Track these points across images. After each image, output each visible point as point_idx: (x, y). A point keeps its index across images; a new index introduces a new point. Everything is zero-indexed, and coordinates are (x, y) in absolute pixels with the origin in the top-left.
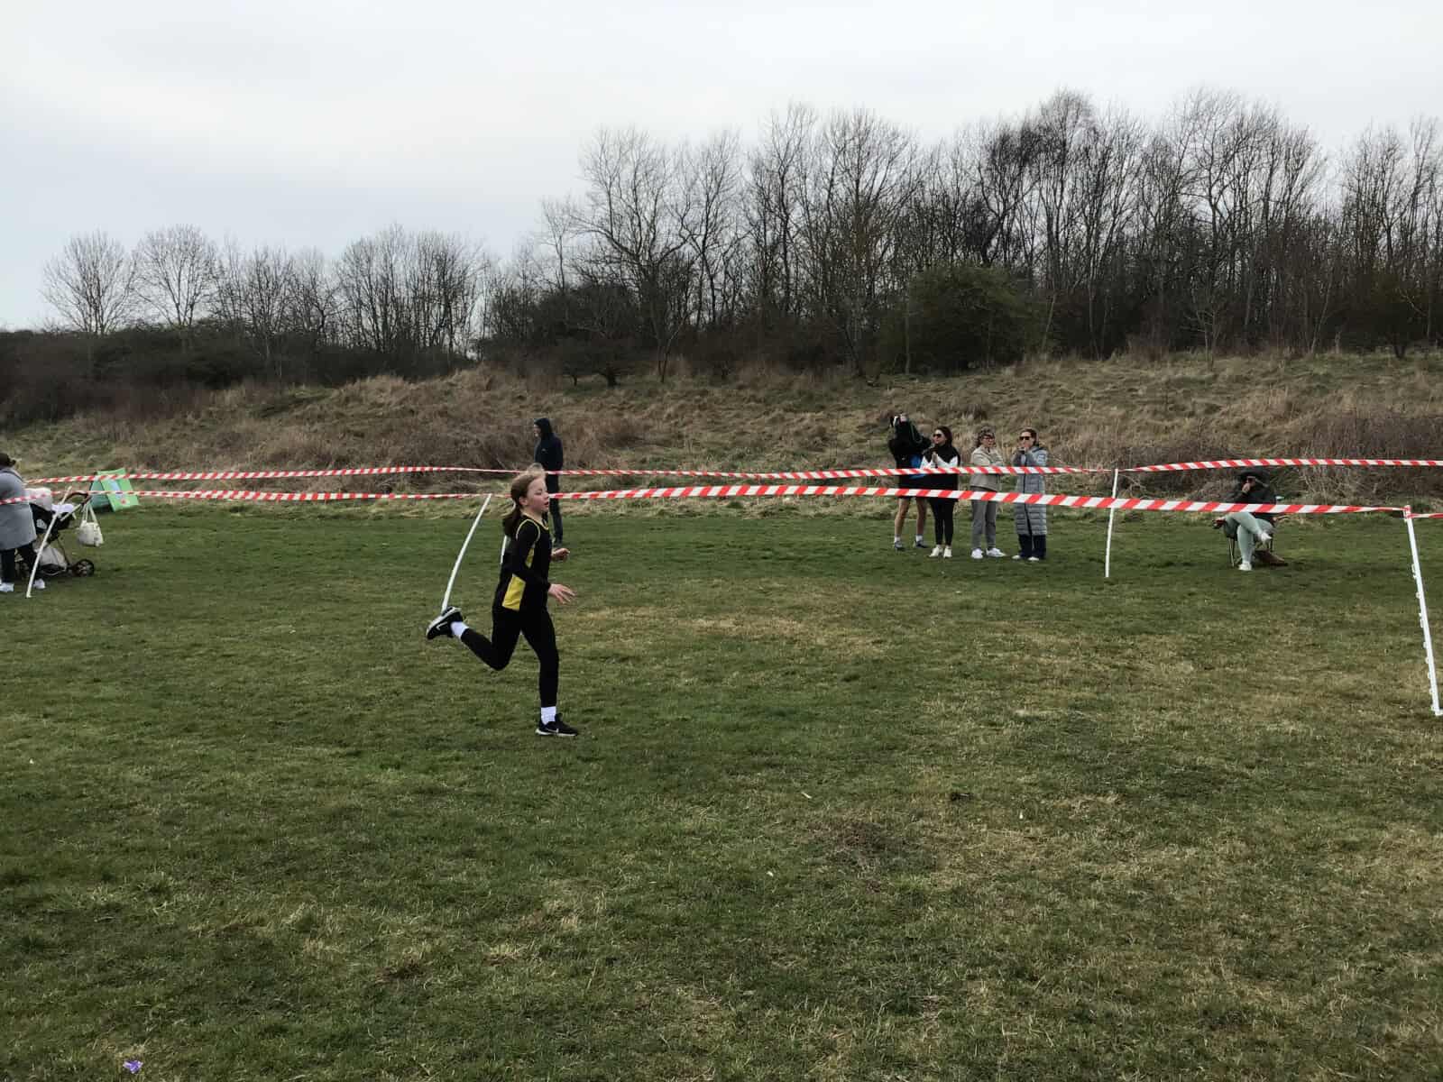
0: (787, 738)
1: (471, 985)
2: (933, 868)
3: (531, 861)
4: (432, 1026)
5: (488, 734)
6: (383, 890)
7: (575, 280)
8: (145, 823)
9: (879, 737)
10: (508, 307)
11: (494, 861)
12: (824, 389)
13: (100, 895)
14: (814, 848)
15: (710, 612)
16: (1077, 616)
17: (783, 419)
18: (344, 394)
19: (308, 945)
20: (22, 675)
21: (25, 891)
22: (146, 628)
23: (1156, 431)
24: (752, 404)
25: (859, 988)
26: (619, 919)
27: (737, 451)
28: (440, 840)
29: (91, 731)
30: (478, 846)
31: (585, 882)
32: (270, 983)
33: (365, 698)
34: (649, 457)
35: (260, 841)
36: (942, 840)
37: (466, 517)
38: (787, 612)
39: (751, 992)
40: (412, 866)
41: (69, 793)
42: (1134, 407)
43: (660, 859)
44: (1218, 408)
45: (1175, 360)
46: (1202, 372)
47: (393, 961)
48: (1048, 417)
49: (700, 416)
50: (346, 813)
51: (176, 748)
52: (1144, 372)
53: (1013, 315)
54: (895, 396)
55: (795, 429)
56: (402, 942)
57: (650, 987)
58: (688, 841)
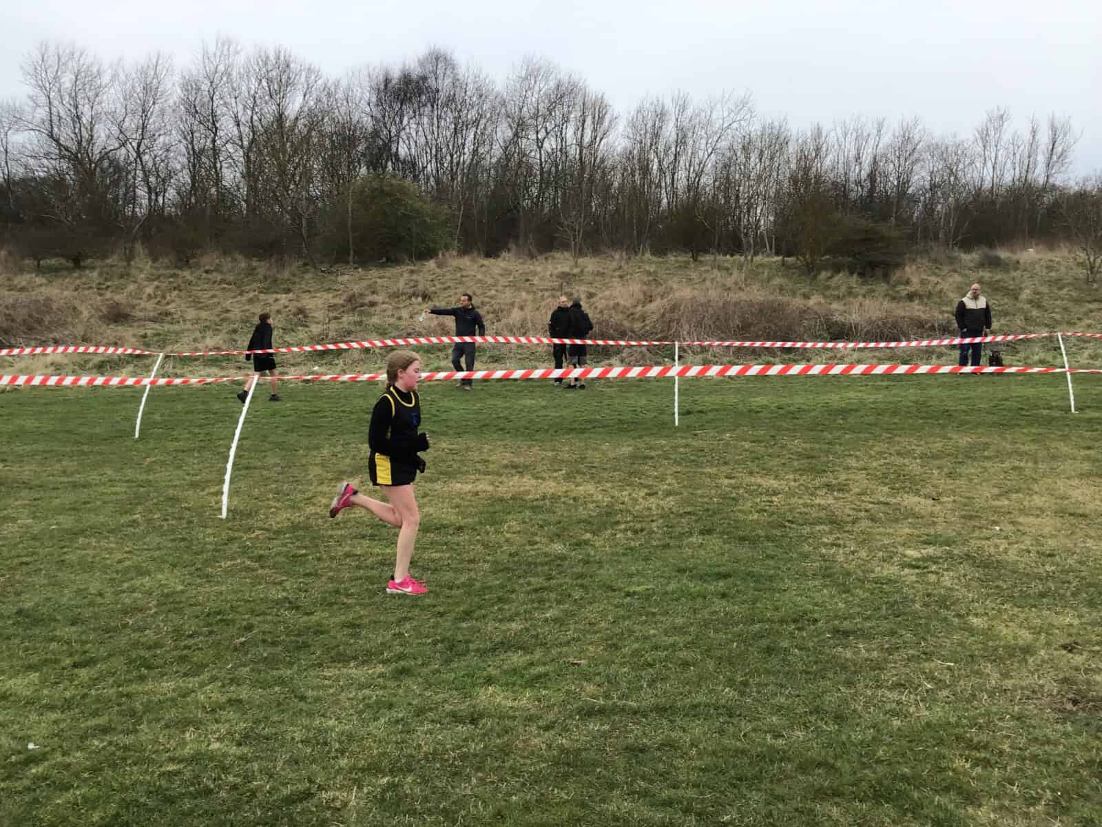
7: (18, 173)
12: (286, 273)
17: (259, 300)
24: (225, 286)
42: (535, 293)
44: (595, 295)
45: (546, 259)
46: (572, 268)
54: (348, 281)
55: (275, 308)
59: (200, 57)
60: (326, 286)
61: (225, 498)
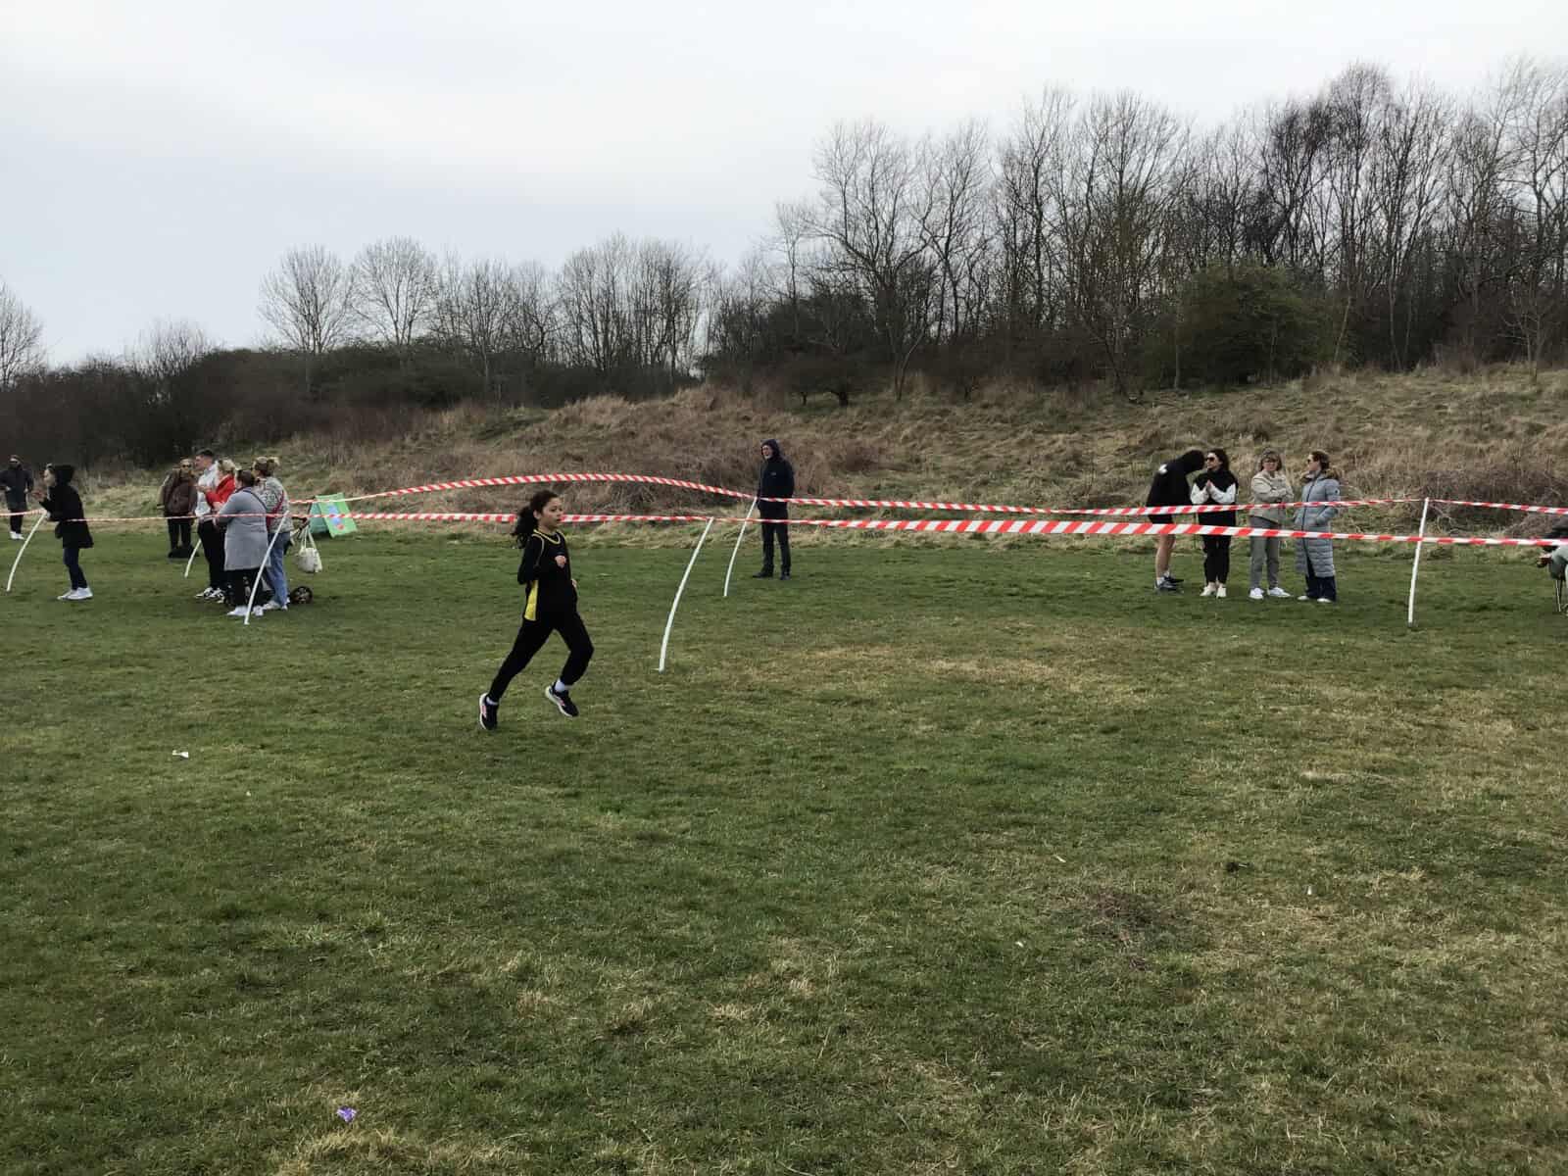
0: (1037, 794)
1: (695, 1047)
2: (1207, 946)
3: (757, 917)
4: (654, 1089)
5: (712, 779)
6: (603, 940)
7: (806, 290)
8: (361, 862)
9: (1142, 797)
10: (735, 320)
11: (718, 914)
12: (1080, 406)
13: (315, 933)
14: (1068, 918)
15: (950, 653)
16: (1374, 667)
17: (1032, 441)
18: (564, 416)
19: (526, 995)
20: (239, 704)
21: (243, 926)
22: (364, 659)
23: (1469, 454)
24: (998, 424)
25: (1123, 1077)
26: (852, 984)
27: (981, 477)
28: (663, 889)
29: (310, 764)
30: (700, 897)
31: (816, 943)
32: (487, 1034)
33: (584, 736)
34: (884, 483)
35: (477, 883)
36: (1218, 916)
37: (688, 547)
38: (1037, 654)
39: (999, 1074)
40: (634, 916)
41: (285, 827)
42: (1442, 426)
43: (897, 921)
44: (1544, 428)
45: (1492, 372)
46: (1523, 388)
47: (614, 1017)
48: (1341, 437)
49: (939, 438)
50: (564, 857)
51: (394, 783)
52: (1455, 387)
53: (1300, 321)
54: (1162, 414)
55: (1047, 452)
56: (622, 997)
57: (887, 1060)
58: (927, 903)
60: (1128, 421)
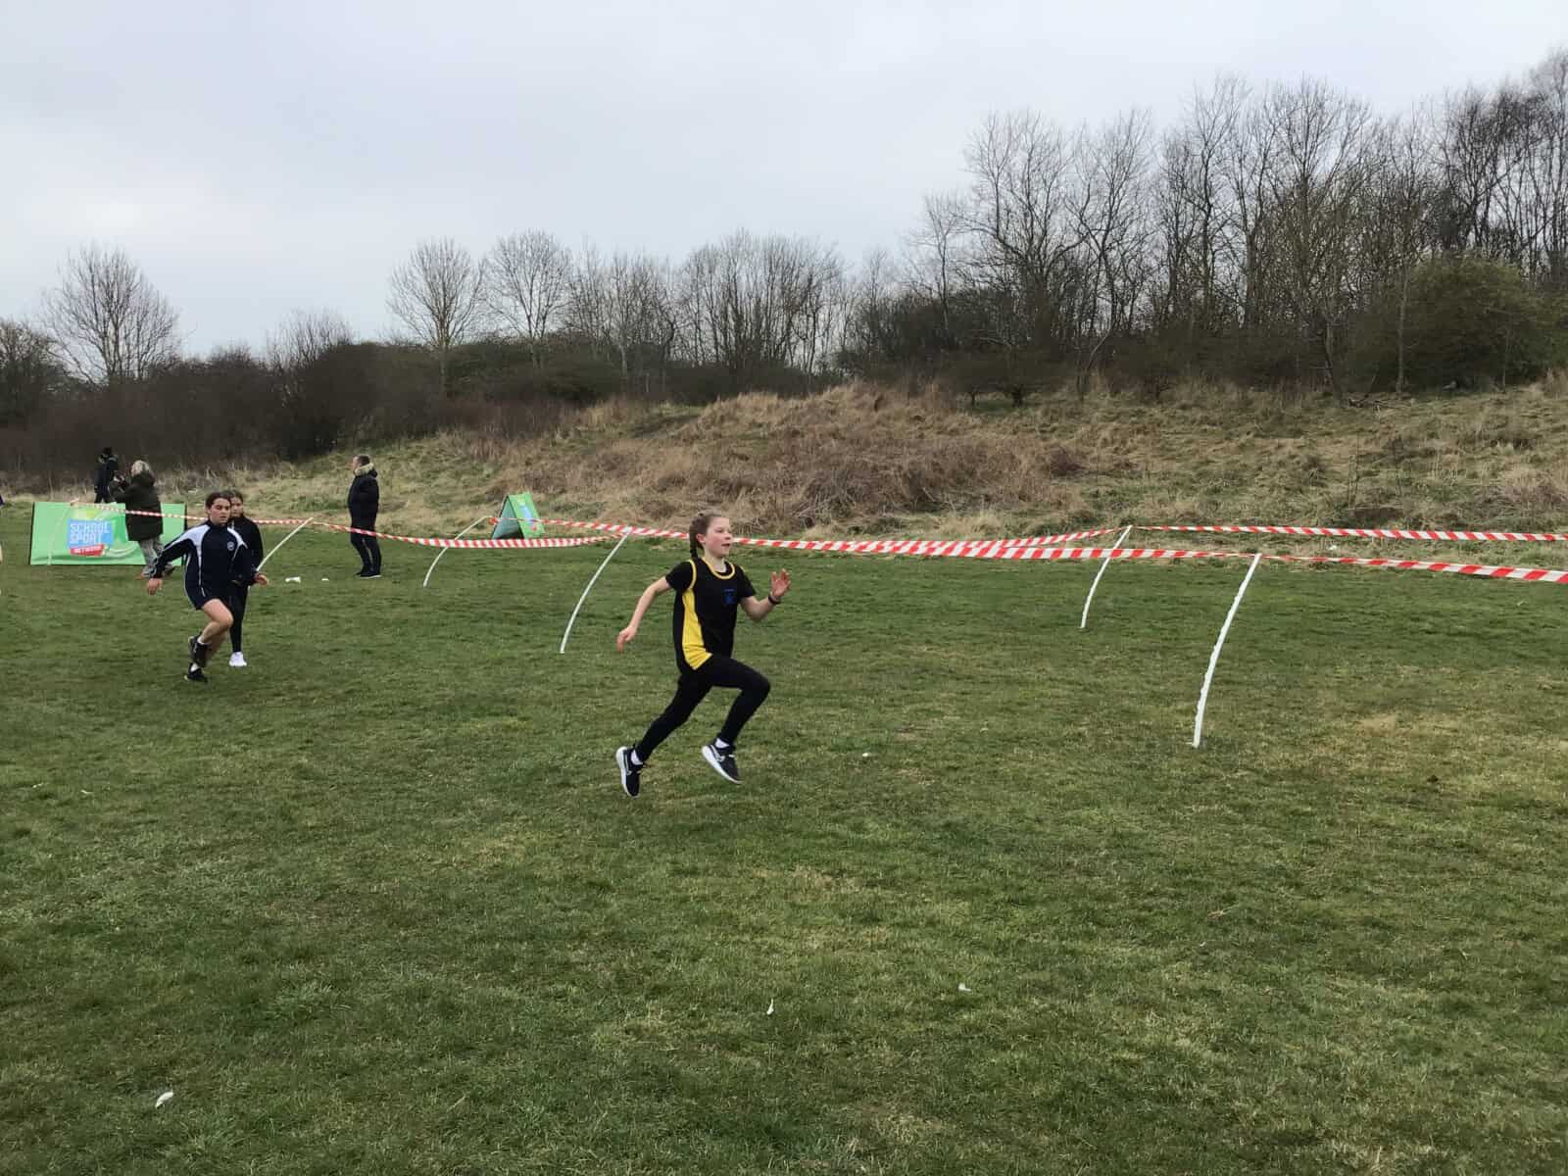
17: (1253, 446)
24: (1206, 427)
54: (1393, 418)
55: (1276, 458)
59: (1192, 110)
60: (1356, 426)
61: (1199, 719)
